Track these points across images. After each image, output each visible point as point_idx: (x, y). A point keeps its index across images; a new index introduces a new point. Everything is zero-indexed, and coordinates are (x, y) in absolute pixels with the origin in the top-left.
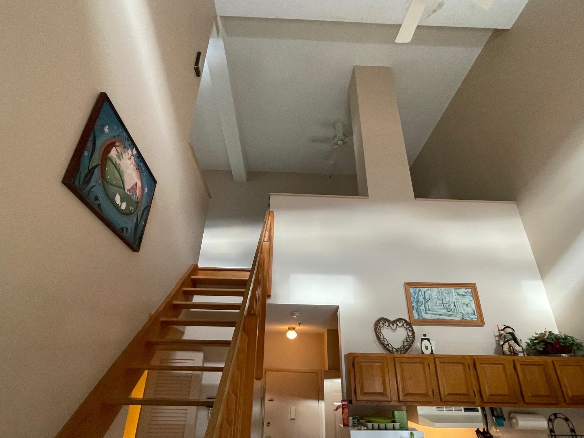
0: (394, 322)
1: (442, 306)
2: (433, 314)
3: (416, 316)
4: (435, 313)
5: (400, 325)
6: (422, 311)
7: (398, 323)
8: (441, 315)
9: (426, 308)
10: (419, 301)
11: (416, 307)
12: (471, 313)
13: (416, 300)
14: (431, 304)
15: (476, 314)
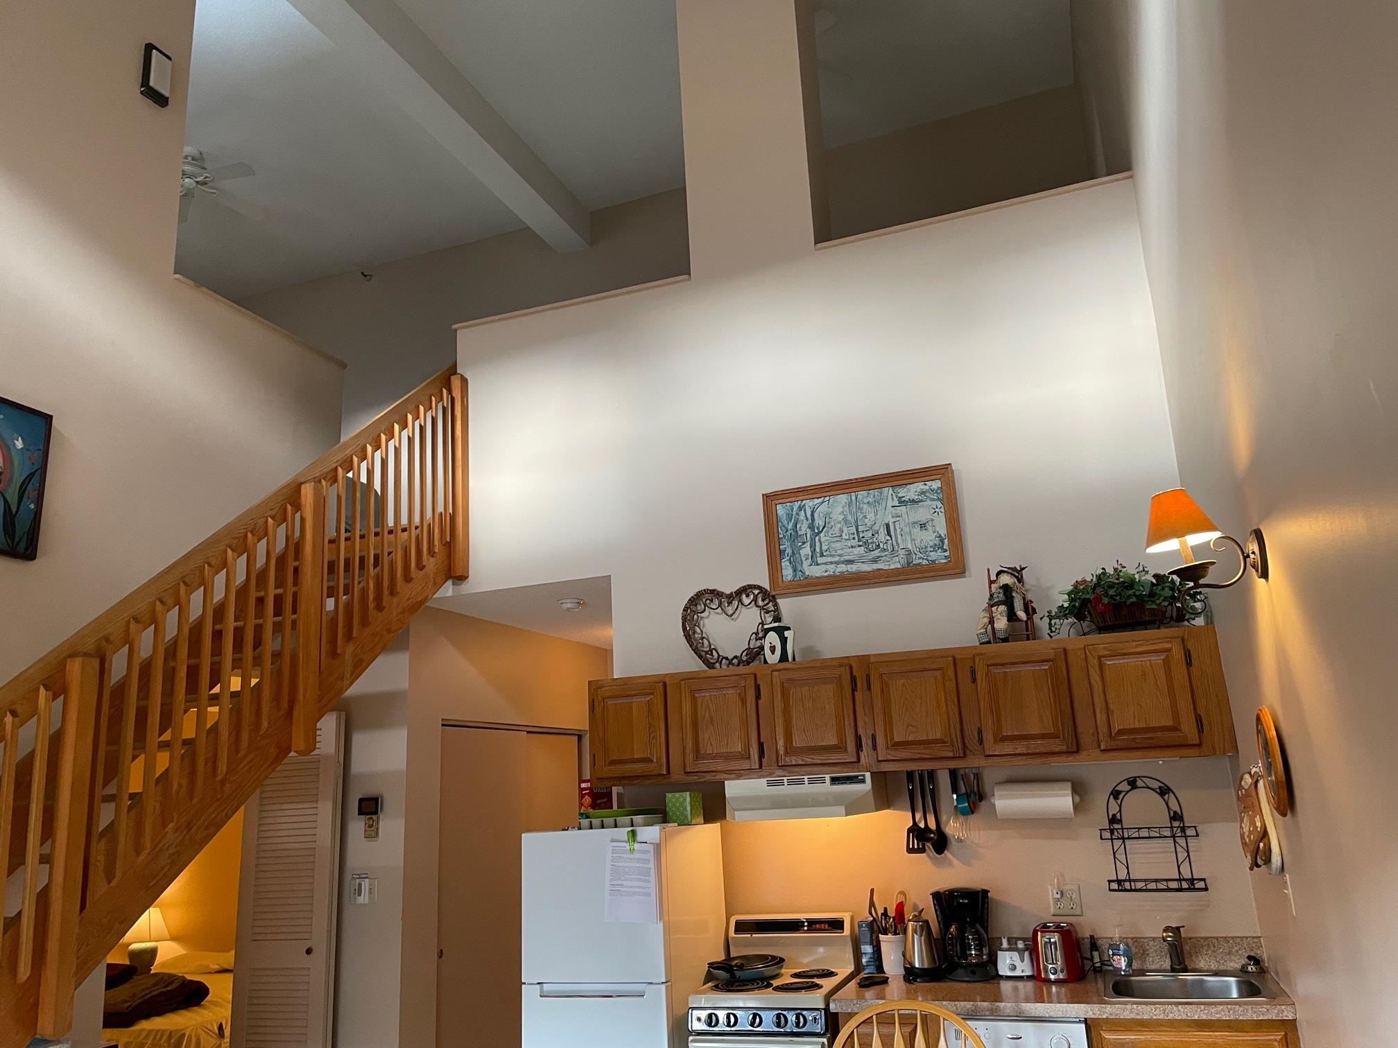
0: (730, 598)
1: (854, 538)
2: (831, 563)
3: (788, 573)
4: (837, 559)
5: (746, 600)
6: (804, 559)
7: (744, 596)
8: (851, 562)
9: (813, 551)
10: (797, 536)
11: (791, 552)
12: (931, 547)
13: (791, 534)
14: (826, 538)
15: (946, 547)
